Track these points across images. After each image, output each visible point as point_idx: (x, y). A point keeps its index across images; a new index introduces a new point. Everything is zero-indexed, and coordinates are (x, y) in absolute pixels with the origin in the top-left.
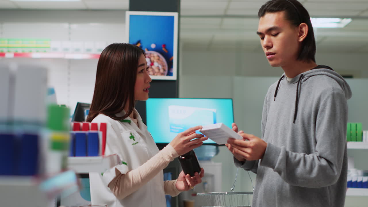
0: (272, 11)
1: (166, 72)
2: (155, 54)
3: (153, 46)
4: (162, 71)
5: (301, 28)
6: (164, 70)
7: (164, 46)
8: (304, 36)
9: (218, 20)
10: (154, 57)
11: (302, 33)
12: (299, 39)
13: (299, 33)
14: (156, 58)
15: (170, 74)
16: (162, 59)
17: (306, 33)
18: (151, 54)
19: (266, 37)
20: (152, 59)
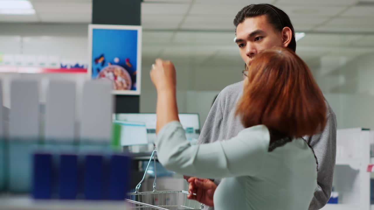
0: (251, 16)
1: (130, 87)
2: (119, 69)
3: (116, 60)
4: (125, 85)
5: (284, 33)
6: (128, 85)
7: (128, 60)
8: (288, 41)
9: (169, 35)
10: (117, 71)
11: (285, 37)
12: (284, 45)
13: (283, 38)
14: (120, 72)
15: (133, 88)
16: (126, 73)
17: (290, 38)
18: (114, 68)
19: (249, 44)
20: (116, 73)
